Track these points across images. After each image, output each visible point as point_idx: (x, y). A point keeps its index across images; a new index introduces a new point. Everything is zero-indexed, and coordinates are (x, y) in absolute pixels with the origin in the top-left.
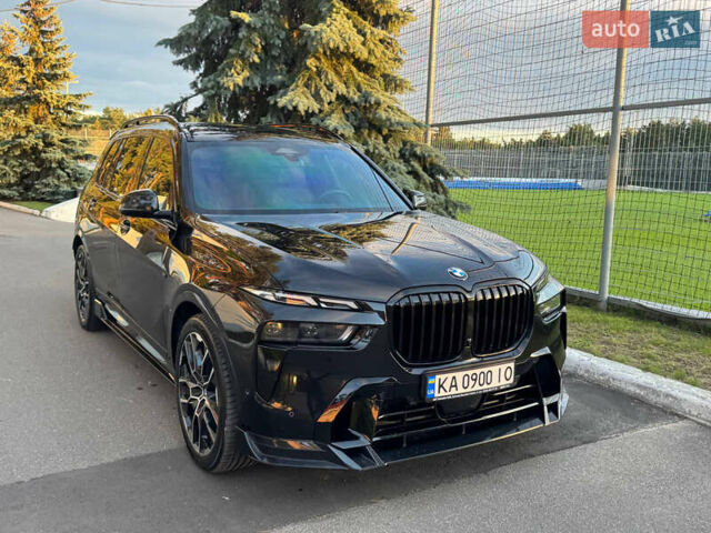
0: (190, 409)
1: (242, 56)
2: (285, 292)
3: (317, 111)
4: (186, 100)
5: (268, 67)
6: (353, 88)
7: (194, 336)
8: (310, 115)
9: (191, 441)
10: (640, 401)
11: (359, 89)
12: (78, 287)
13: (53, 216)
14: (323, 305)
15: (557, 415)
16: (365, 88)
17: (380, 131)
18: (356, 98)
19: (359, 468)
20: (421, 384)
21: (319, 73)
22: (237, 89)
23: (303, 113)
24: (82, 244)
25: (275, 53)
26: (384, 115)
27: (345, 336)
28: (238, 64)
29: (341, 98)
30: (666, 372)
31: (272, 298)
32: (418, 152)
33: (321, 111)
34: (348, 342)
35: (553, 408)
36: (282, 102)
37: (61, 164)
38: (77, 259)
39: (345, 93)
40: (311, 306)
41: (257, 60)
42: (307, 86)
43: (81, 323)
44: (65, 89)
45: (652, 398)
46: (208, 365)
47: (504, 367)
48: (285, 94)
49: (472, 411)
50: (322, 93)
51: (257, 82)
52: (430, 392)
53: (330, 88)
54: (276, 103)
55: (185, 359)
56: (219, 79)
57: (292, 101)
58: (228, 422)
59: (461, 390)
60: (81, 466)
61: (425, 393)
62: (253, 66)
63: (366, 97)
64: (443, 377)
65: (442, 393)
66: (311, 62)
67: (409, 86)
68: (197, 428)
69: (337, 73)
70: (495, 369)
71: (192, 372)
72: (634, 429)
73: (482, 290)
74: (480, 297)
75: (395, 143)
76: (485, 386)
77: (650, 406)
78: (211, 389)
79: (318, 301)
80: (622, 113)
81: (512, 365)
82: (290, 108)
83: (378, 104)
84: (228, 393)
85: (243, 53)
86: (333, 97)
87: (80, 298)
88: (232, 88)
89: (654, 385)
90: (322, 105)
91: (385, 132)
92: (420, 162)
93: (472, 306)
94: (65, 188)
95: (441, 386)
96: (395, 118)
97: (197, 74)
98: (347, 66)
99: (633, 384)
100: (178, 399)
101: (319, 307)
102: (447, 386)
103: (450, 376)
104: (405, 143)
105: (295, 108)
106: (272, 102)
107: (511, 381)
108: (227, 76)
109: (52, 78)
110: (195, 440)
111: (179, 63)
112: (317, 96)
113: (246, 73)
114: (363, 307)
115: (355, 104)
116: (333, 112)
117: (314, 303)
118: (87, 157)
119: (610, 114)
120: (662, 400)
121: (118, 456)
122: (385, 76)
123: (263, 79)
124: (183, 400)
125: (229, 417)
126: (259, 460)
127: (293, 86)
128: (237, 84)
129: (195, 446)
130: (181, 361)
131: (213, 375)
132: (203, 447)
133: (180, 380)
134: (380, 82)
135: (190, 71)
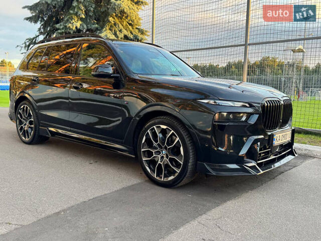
2: (220, 100)
5: (88, 21)
6: (129, 32)
7: (159, 127)
9: (155, 176)
11: (131, 33)
12: (20, 123)
16: (134, 33)
19: (256, 174)
21: (115, 24)
22: (76, 30)
25: (91, 14)
27: (244, 119)
28: (75, 17)
29: (126, 37)
31: (213, 103)
34: (246, 121)
39: (127, 34)
41: (84, 17)
42: (110, 29)
43: (24, 142)
47: (289, 132)
48: (101, 32)
50: (117, 33)
52: (274, 142)
53: (120, 31)
56: (66, 25)
58: (190, 161)
59: (281, 141)
61: (272, 142)
62: (82, 19)
63: (135, 37)
64: (277, 135)
65: (277, 143)
66: (110, 19)
69: (122, 25)
76: (286, 140)
77: (300, 155)
80: (248, 46)
81: (291, 132)
85: (77, 13)
86: (122, 36)
87: (22, 129)
89: (299, 147)
93: (282, 107)
95: (277, 139)
98: (125, 23)
103: (279, 135)
108: (70, 23)
111: (27, 19)
112: (115, 34)
113: (80, 22)
114: (251, 106)
122: (137, 28)
123: (87, 25)
124: (145, 159)
125: (191, 159)
126: (214, 174)
127: (104, 29)
128: (76, 27)
129: (158, 178)
130: (143, 141)
131: (178, 141)
132: (165, 176)
133: (142, 150)
134: (137, 31)
135: (33, 24)
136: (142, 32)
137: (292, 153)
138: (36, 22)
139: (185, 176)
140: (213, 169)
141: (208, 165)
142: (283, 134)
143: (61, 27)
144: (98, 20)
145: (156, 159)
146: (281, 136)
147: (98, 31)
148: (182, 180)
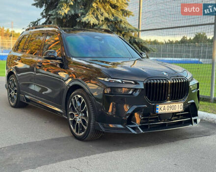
1: (66, 2)
2: (112, 78)
3: (97, 24)
4: (39, 20)
5: (77, 7)
6: (111, 15)
7: (77, 96)
8: (94, 25)
9: (75, 131)
11: (113, 15)
12: (10, 92)
14: (124, 82)
15: (197, 123)
16: (115, 15)
17: (121, 32)
18: (112, 19)
19: (136, 133)
20: (154, 108)
21: (98, 9)
22: (65, 16)
23: (92, 24)
25: (79, 1)
26: (124, 26)
27: (131, 92)
28: (65, 5)
29: (107, 19)
31: (107, 81)
32: (137, 41)
33: (99, 24)
34: (132, 94)
35: (195, 121)
36: (84, 19)
39: (108, 17)
40: (119, 83)
41: (72, 4)
42: (93, 14)
43: (11, 105)
46: (83, 105)
47: (180, 104)
48: (84, 17)
49: (169, 119)
50: (99, 16)
51: (73, 12)
52: (157, 111)
53: (102, 15)
54: (80, 21)
55: (72, 105)
56: (57, 11)
57: (88, 19)
58: (92, 121)
59: (167, 111)
62: (70, 6)
63: (116, 18)
64: (161, 106)
65: (161, 111)
66: (94, 5)
67: (132, 14)
69: (105, 9)
70: (177, 105)
71: (76, 109)
73: (173, 79)
74: (172, 82)
75: (127, 37)
81: (182, 104)
82: (87, 22)
83: (121, 21)
86: (103, 19)
87: (11, 96)
88: (63, 15)
90: (99, 21)
91: (123, 33)
92: (137, 45)
93: (170, 84)
95: (160, 109)
96: (128, 27)
98: (108, 6)
101: (122, 83)
102: (162, 109)
103: (163, 106)
104: (131, 37)
105: (90, 22)
106: (78, 21)
107: (182, 109)
108: (61, 10)
110: (77, 131)
111: (35, 5)
112: (97, 18)
113: (68, 9)
114: (136, 83)
115: (112, 21)
116: (103, 24)
117: (121, 82)
122: (122, 10)
123: (75, 11)
124: (70, 119)
126: (104, 131)
127: (87, 14)
128: (65, 13)
129: (77, 134)
131: (86, 107)
132: (80, 133)
133: (69, 113)
134: (120, 13)
135: (39, 8)
137: (190, 122)
140: (104, 127)
142: (169, 105)
143: (54, 14)
145: (76, 120)
146: (166, 107)
147: (83, 16)
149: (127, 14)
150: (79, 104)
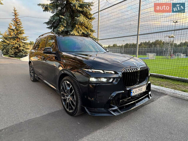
0: (65, 100)
1: (62, 25)
5: (68, 27)
6: (85, 31)
7: (66, 82)
9: (66, 108)
10: (156, 92)
12: (30, 72)
13: (22, 60)
14: (105, 73)
15: (151, 96)
16: (87, 31)
24: (31, 63)
25: (69, 24)
28: (62, 26)
29: (83, 33)
30: (159, 85)
31: (91, 71)
34: (112, 82)
36: (72, 33)
37: (23, 50)
38: (30, 66)
40: (102, 73)
41: (66, 25)
42: (76, 30)
43: (32, 80)
44: (23, 36)
45: (159, 91)
46: (71, 90)
47: (145, 86)
49: (137, 97)
51: (66, 30)
52: (131, 94)
53: (81, 31)
55: (63, 88)
57: (74, 33)
59: (137, 93)
60: (37, 116)
61: (130, 94)
62: (65, 27)
63: (88, 33)
65: (134, 94)
66: (76, 26)
67: (95, 31)
68: (68, 105)
69: (82, 28)
70: (143, 87)
71: (66, 91)
72: (159, 98)
74: (140, 70)
76: (142, 91)
77: (159, 93)
78: (73, 95)
79: (104, 72)
80: (139, 36)
81: (146, 86)
83: (90, 34)
84: (79, 97)
85: (63, 24)
86: (81, 33)
87: (31, 75)
89: (159, 88)
94: (24, 55)
95: (134, 92)
97: (51, 30)
98: (83, 27)
99: (153, 88)
100: (61, 98)
103: (135, 89)
105: (74, 34)
108: (59, 28)
109: (21, 33)
111: (48, 28)
112: (78, 32)
114: (116, 73)
115: (86, 34)
118: (28, 49)
119: (137, 36)
120: (161, 91)
121: (47, 113)
122: (90, 29)
123: (67, 29)
124: (62, 98)
125: (79, 103)
126: (90, 114)
127: (73, 30)
128: (62, 30)
129: (67, 109)
130: (62, 89)
131: (73, 92)
132: (70, 110)
133: (62, 93)
134: (89, 30)
135: (50, 29)
136: (92, 31)
137: (148, 97)
138: (51, 29)
139: (77, 112)
140: (89, 111)
141: (87, 109)
142: (139, 88)
143: (56, 30)
144: (72, 27)
146: (137, 90)
147: (71, 31)
148: (76, 114)
149: (93, 31)
150: (68, 88)
